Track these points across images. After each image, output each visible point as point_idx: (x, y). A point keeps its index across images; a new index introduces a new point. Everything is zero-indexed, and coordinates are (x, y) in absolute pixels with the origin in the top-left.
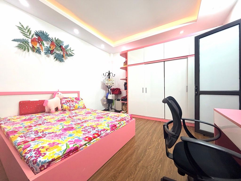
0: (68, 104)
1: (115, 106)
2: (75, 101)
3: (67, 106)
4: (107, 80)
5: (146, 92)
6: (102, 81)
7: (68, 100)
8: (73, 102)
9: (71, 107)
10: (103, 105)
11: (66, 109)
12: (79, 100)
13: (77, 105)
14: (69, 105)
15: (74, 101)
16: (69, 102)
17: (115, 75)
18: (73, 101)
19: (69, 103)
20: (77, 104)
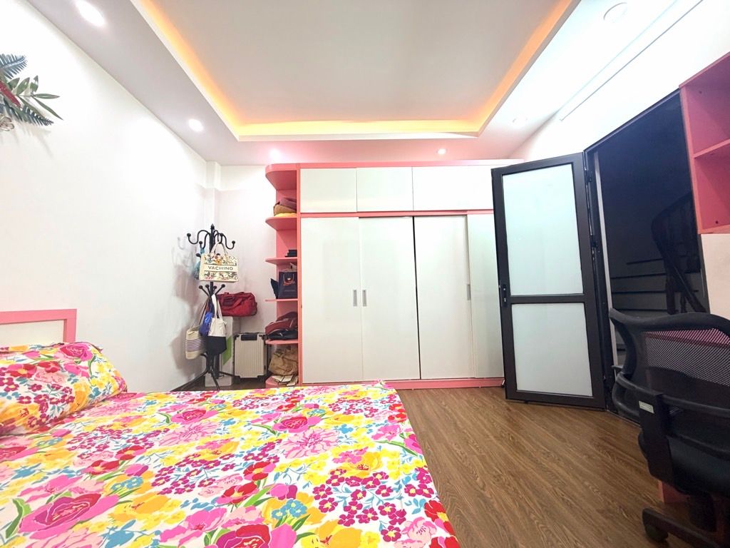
0: (23, 390)
1: (234, 363)
2: (68, 367)
3: (14, 400)
4: (210, 261)
5: (365, 303)
6: (180, 263)
7: (14, 363)
8: (53, 371)
9: (51, 406)
10: (183, 363)
11: (13, 420)
12: (85, 355)
13: (81, 386)
14: (33, 396)
15: (62, 365)
16: (30, 376)
17: (234, 243)
18: (52, 366)
19: (32, 381)
20: (81, 380)
